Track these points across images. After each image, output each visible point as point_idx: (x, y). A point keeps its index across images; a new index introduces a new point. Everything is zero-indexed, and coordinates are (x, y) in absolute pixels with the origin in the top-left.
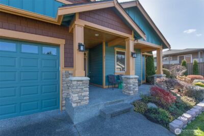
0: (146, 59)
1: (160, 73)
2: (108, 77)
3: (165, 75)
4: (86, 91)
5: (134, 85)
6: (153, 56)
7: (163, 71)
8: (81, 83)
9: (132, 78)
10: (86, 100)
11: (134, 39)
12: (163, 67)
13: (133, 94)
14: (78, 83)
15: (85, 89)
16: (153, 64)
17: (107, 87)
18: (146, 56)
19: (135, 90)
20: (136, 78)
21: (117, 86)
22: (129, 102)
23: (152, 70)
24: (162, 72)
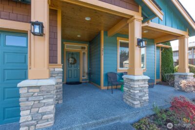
0: (162, 53)
1: (184, 71)
2: (107, 75)
3: (193, 74)
4: (48, 105)
5: (140, 91)
6: (171, 48)
7: (190, 67)
8: (38, 90)
9: (138, 80)
10: (47, 120)
11: (142, 19)
12: (190, 63)
13: (139, 106)
14: (31, 90)
15: (44, 101)
16: (172, 58)
17: (106, 88)
18: (162, 48)
19: (143, 98)
20: (144, 80)
21: (119, 87)
22: (132, 121)
23: (171, 65)
24: (188, 70)
